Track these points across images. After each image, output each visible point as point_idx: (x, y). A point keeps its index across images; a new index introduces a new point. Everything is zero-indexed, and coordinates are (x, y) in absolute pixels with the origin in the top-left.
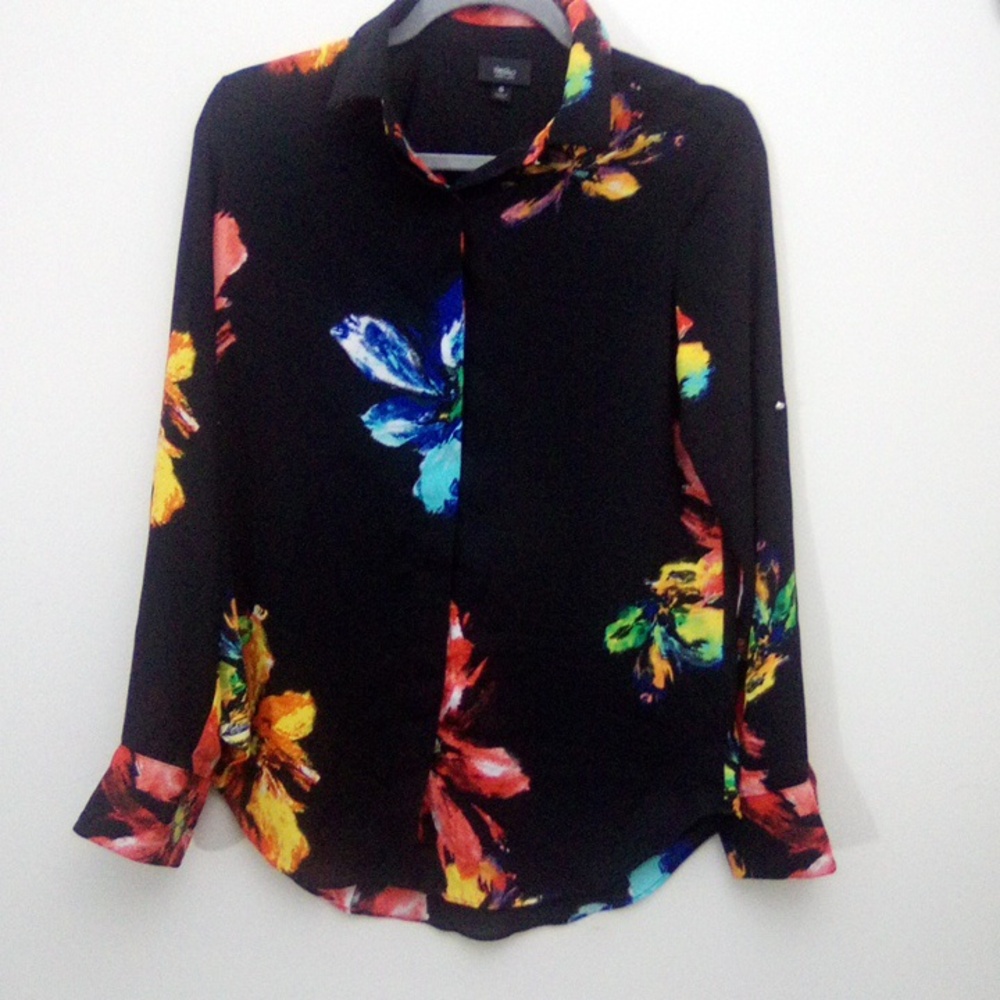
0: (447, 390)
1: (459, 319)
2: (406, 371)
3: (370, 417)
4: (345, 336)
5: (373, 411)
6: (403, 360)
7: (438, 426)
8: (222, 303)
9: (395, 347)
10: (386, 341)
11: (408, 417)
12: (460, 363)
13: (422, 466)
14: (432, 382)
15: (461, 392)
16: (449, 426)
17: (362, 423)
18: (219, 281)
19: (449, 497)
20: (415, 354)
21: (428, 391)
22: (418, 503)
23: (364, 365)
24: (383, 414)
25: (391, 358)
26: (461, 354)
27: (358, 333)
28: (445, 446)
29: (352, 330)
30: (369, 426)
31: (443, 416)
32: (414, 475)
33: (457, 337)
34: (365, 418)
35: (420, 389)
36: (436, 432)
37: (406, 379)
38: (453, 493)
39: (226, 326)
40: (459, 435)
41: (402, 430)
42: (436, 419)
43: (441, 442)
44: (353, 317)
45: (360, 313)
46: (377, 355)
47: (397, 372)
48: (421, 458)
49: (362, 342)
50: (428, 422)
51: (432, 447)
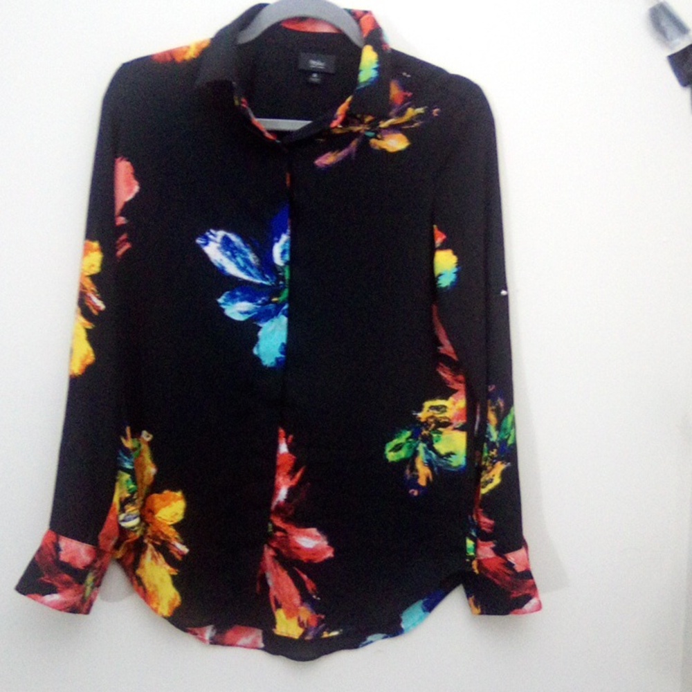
0: (277, 282)
1: (285, 232)
2: (249, 268)
3: (225, 300)
4: (206, 244)
5: (226, 296)
6: (247, 261)
7: (271, 306)
8: (121, 220)
9: (241, 251)
10: (236, 248)
11: (251, 300)
12: (287, 263)
13: (260, 334)
14: (267, 276)
15: (287, 283)
16: (279, 306)
17: (218, 304)
18: (119, 205)
19: (279, 355)
20: (255, 257)
21: (264, 282)
22: (257, 360)
23: (220, 264)
24: (233, 298)
25: (239, 259)
26: (287, 257)
27: (216, 242)
28: (276, 320)
29: (212, 240)
30: (223, 307)
31: (275, 299)
32: (254, 340)
33: (284, 245)
34: (220, 300)
35: (259, 281)
36: (270, 311)
37: (250, 274)
38: (282, 353)
39: (124, 237)
40: (286, 312)
41: (246, 309)
42: (270, 302)
43: (272, 317)
44: (212, 231)
45: (217, 228)
46: (229, 258)
47: (243, 269)
48: (259, 328)
49: (219, 248)
50: (265, 303)
51: (267, 321)
